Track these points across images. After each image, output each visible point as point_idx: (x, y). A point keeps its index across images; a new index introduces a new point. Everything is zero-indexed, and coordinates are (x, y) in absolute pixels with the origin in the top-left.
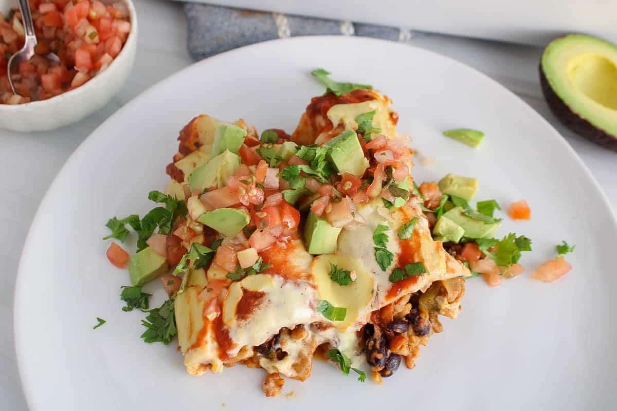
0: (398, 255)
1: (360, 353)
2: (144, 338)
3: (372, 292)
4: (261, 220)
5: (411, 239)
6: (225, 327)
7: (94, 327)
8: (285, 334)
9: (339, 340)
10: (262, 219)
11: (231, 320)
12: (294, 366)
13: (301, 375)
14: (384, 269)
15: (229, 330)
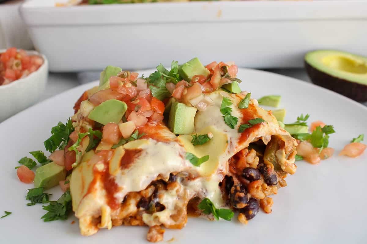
0: (241, 118)
1: (225, 205)
2: (44, 219)
3: (227, 142)
4: (135, 105)
5: (248, 108)
6: (112, 177)
7: (2, 216)
8: (162, 190)
9: (206, 190)
10: (137, 104)
11: (116, 170)
12: (172, 217)
13: (178, 223)
14: (232, 127)
15: (115, 178)
